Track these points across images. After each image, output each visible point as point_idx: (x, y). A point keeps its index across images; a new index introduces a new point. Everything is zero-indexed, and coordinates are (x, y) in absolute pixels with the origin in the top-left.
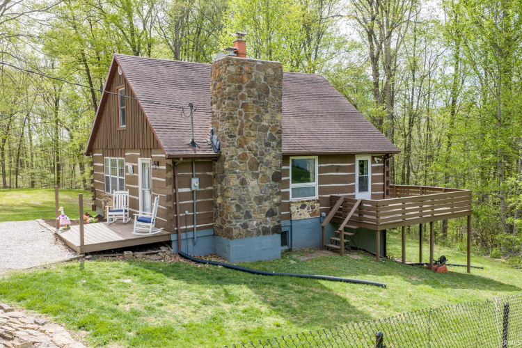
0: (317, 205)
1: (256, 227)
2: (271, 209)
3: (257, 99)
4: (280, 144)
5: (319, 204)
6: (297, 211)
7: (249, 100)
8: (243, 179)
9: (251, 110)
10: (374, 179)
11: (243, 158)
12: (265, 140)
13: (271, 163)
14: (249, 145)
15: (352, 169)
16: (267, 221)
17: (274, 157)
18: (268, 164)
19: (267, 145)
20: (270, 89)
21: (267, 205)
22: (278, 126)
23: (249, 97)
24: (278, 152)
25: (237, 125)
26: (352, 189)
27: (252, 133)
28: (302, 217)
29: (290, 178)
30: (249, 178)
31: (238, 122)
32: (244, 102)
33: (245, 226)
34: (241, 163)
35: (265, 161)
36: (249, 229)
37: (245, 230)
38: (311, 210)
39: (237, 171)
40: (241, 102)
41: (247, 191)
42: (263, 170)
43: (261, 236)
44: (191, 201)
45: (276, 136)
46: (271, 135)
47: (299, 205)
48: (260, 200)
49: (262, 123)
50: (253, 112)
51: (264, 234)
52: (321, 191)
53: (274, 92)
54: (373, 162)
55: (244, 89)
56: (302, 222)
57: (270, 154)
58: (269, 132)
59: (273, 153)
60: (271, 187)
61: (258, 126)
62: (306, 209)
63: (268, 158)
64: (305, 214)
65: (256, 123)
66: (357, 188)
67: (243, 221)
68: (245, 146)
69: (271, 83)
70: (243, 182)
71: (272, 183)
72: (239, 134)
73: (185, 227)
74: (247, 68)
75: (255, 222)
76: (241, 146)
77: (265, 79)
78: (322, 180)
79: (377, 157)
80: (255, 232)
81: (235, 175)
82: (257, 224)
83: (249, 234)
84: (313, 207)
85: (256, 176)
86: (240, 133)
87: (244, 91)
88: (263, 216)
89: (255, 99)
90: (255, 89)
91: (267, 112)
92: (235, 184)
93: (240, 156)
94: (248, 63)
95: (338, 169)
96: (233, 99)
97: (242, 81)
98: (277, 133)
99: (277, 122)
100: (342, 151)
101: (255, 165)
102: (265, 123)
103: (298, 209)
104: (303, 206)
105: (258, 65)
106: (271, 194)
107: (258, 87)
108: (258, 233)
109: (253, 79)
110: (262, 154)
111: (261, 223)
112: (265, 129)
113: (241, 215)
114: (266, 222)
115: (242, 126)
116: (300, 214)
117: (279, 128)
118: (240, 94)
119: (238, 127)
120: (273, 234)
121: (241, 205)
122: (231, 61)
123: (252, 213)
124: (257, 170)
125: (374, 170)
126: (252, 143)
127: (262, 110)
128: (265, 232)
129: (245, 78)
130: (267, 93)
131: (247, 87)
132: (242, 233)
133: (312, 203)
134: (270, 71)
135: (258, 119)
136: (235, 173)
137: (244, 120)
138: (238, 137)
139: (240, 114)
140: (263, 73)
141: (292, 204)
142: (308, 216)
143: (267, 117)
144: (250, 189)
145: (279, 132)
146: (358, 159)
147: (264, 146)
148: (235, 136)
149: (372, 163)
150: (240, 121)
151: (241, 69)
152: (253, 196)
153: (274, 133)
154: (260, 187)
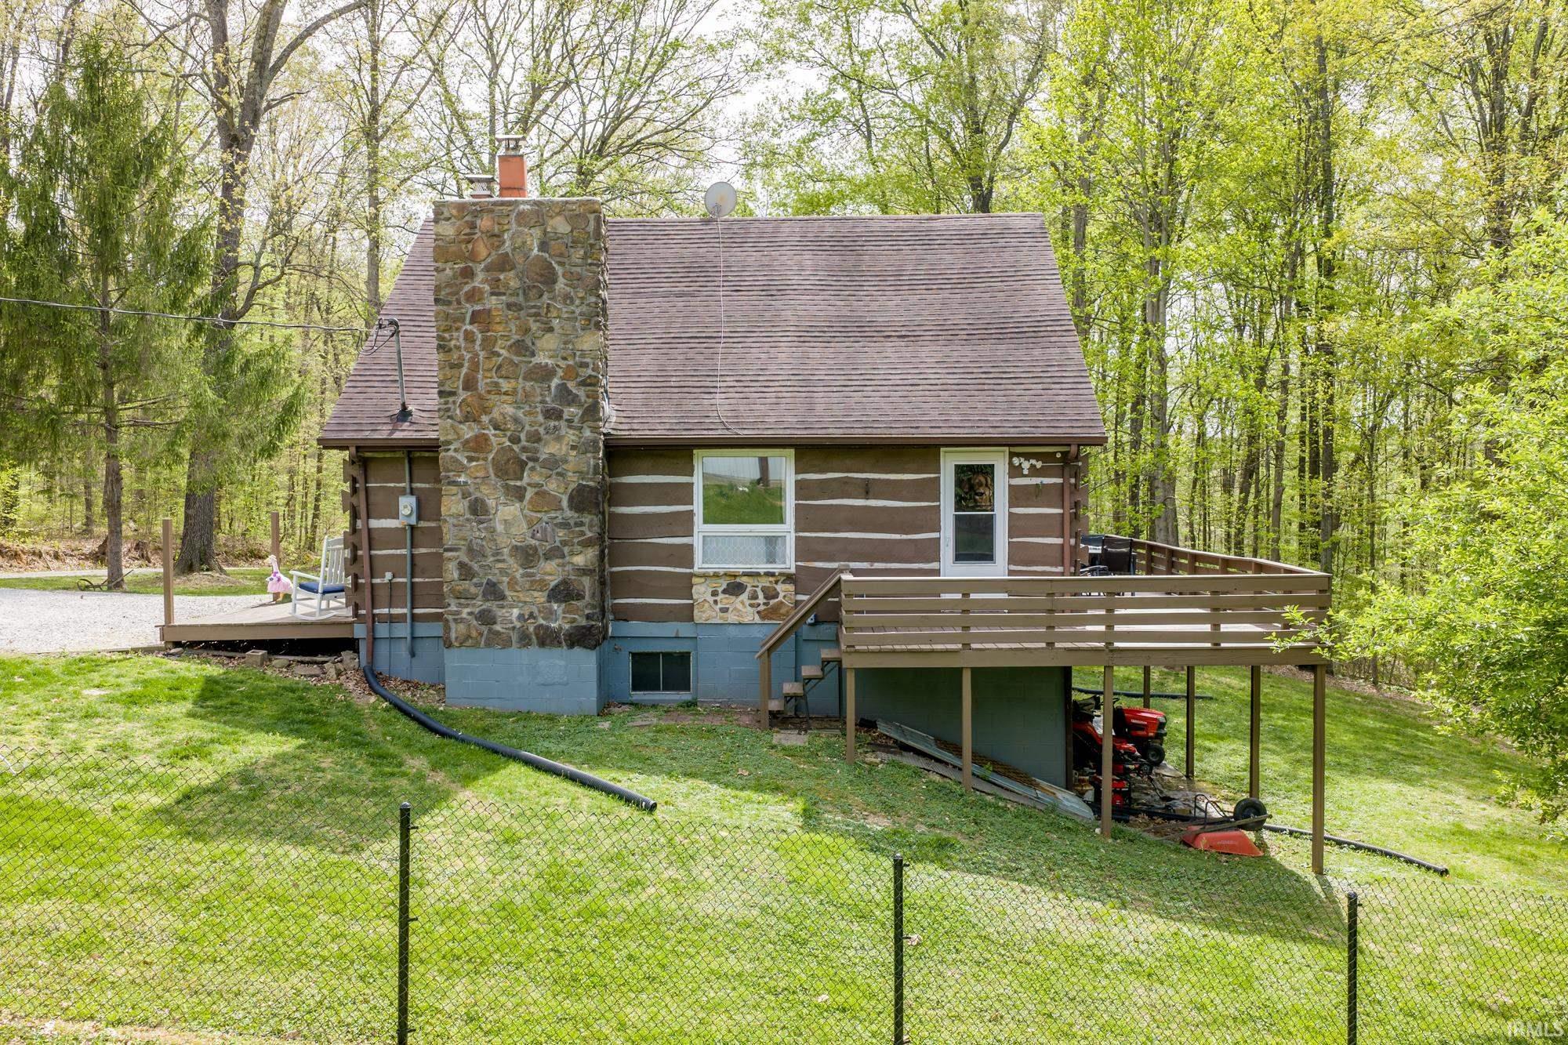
0: (784, 589)
1: (518, 625)
2: (565, 582)
3: (521, 298)
4: (592, 412)
6: (711, 599)
7: (492, 302)
8: (476, 499)
9: (499, 328)
11: (479, 445)
12: (543, 402)
13: (566, 462)
14: (496, 414)
15: (931, 490)
16: (551, 612)
17: (573, 448)
18: (553, 464)
19: (552, 414)
20: (559, 270)
21: (551, 571)
22: (585, 365)
23: (493, 294)
24: (587, 433)
25: (460, 366)
26: (931, 551)
27: (505, 385)
28: (732, 618)
29: (698, 507)
30: (492, 496)
31: (461, 358)
32: (478, 308)
33: (486, 618)
34: (470, 459)
35: (543, 457)
36: (498, 627)
37: (485, 629)
38: (761, 599)
39: (462, 479)
40: (469, 308)
41: (492, 531)
42: (537, 479)
43: (534, 649)
44: (404, 551)
45: (581, 393)
46: (563, 389)
47: (723, 584)
48: (527, 556)
49: (535, 360)
50: (506, 331)
51: (542, 644)
53: (574, 279)
54: (1015, 472)
55: (480, 276)
56: (733, 632)
57: (559, 439)
58: (555, 382)
59: (571, 436)
60: (565, 525)
61: (524, 368)
62: (744, 597)
63: (550, 449)
65: (516, 359)
66: (947, 550)
67: (480, 605)
68: (485, 419)
69: (561, 255)
70: (478, 509)
71: (569, 513)
72: (466, 388)
73: (386, 611)
74: (489, 223)
75: (516, 612)
76: (468, 418)
77: (543, 246)
79: (1028, 456)
80: (515, 637)
81: (454, 489)
82: (521, 617)
83: (496, 640)
84: (770, 594)
85: (519, 494)
86: (469, 384)
87: (479, 281)
88: (541, 597)
89: (513, 299)
90: (512, 274)
91: (551, 330)
92: (453, 510)
93: (467, 441)
94: (492, 211)
95: (868, 489)
96: (449, 303)
97: (473, 257)
98: (583, 383)
99: (583, 356)
101: (512, 467)
102: (542, 359)
104: (735, 589)
105: (521, 214)
106: (564, 543)
107: (520, 267)
108: (525, 640)
109: (507, 246)
110: (536, 438)
111: (531, 615)
112: (544, 374)
113: (473, 590)
114: (550, 614)
115: (475, 366)
116: (724, 610)
117: (590, 372)
118: (467, 288)
119: (464, 370)
120: (571, 646)
121: (476, 567)
122: (445, 210)
123: (504, 587)
124: (521, 479)
125: (1018, 496)
126: (505, 409)
127: (534, 327)
128: (547, 639)
129: (482, 250)
130: (550, 279)
131: (487, 269)
132: (474, 634)
134: (560, 225)
135: (522, 348)
136: (455, 483)
137: (482, 354)
138: (463, 395)
139: (469, 337)
140: (537, 232)
142: (750, 616)
143: (549, 342)
144: (500, 528)
145: (591, 383)
146: (949, 462)
147: (541, 418)
148: (453, 394)
149: (1011, 476)
150: (468, 356)
151: (473, 226)
152: (505, 543)
153: (571, 385)
154: (530, 525)
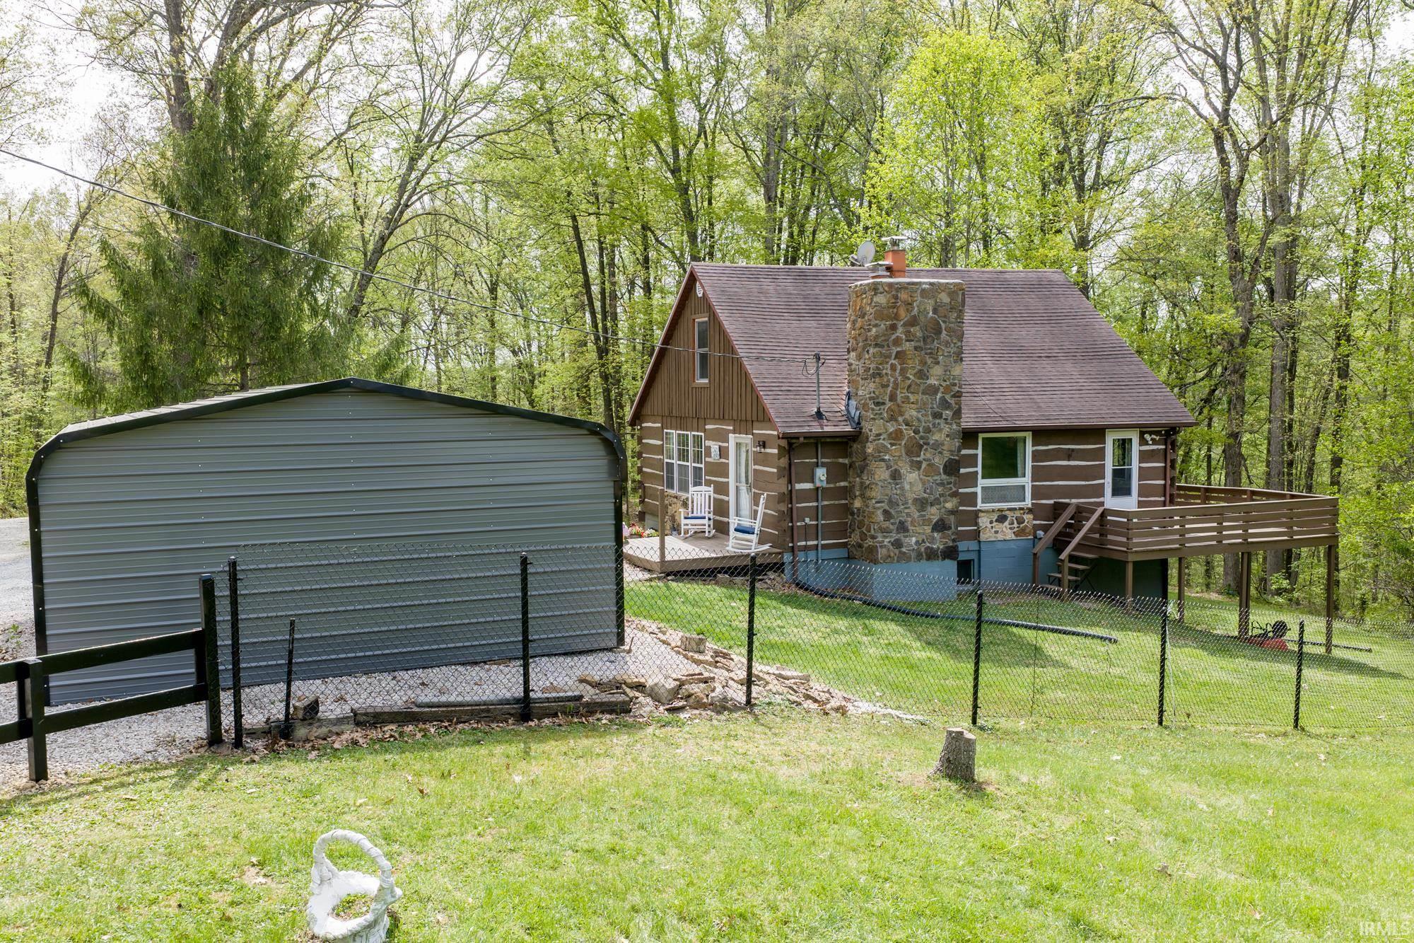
0: (1028, 517)
1: (916, 547)
2: (941, 520)
3: (922, 344)
4: (958, 414)
5: (1031, 516)
6: (990, 526)
7: (907, 346)
8: (896, 470)
9: (910, 362)
10: (1143, 474)
11: (896, 436)
12: (932, 408)
13: (943, 445)
14: (907, 416)
15: (1100, 454)
16: (933, 538)
17: (948, 436)
18: (937, 446)
19: (937, 415)
20: (943, 325)
21: (934, 513)
22: (955, 385)
23: (907, 341)
24: (954, 427)
25: (888, 386)
26: (1099, 491)
27: (912, 398)
28: (1000, 537)
29: (979, 469)
30: (904, 468)
31: (889, 381)
32: (899, 349)
33: (897, 544)
34: (892, 445)
35: (932, 442)
36: (904, 550)
37: (897, 551)
38: (1016, 525)
39: (887, 457)
40: (895, 350)
41: (902, 489)
42: (928, 456)
43: (924, 561)
44: (815, 504)
45: (952, 401)
46: (943, 400)
47: (995, 517)
48: (922, 504)
49: (929, 382)
50: (914, 364)
51: (929, 558)
52: (1037, 493)
53: (949, 330)
54: (1143, 442)
55: (900, 329)
56: (999, 546)
57: (941, 430)
58: (939, 395)
59: (946, 429)
60: (942, 484)
61: (922, 387)
62: (1006, 523)
63: (936, 437)
64: (1006, 532)
65: (918, 381)
66: (1108, 490)
67: (894, 536)
68: (900, 419)
69: (945, 317)
70: (896, 476)
71: (944, 477)
72: (891, 400)
73: (804, 543)
74: (906, 296)
75: (914, 539)
76: (892, 418)
77: (935, 311)
78: (1037, 474)
79: (1151, 433)
80: (913, 555)
81: (883, 464)
82: (917, 543)
83: (903, 557)
84: (1020, 521)
85: (918, 465)
86: (893, 398)
87: (900, 332)
88: (928, 529)
89: (918, 344)
90: (918, 328)
91: (938, 363)
92: (882, 477)
93: (891, 433)
94: (906, 288)
95: (1070, 455)
96: (882, 346)
97: (896, 317)
98: (954, 396)
99: (954, 379)
100: (1076, 423)
101: (915, 449)
102: (933, 381)
103: (991, 522)
104: (1002, 519)
105: (923, 290)
106: (941, 495)
107: (922, 324)
108: (919, 557)
109: (915, 311)
110: (928, 430)
111: (923, 541)
112: (933, 390)
113: (891, 527)
114: (933, 540)
115: (896, 385)
116: (996, 532)
117: (957, 388)
118: (894, 337)
119: (890, 389)
120: (944, 559)
121: (893, 512)
122: (880, 287)
123: (908, 524)
124: (919, 456)
125: (1144, 457)
126: (912, 413)
127: (929, 361)
128: (931, 555)
129: (902, 313)
130: (938, 331)
131: (904, 325)
132: (892, 555)
133: (1018, 514)
134: (945, 298)
135: (922, 375)
136: (883, 460)
137: (899, 378)
138: (889, 404)
139: (893, 368)
140: (931, 302)
141: (981, 514)
142: (1010, 535)
143: (937, 370)
144: (907, 487)
145: (958, 395)
146: (1110, 438)
147: (930, 418)
148: (884, 404)
149: (1141, 445)
150: (892, 380)
151: (896, 297)
152: (911, 496)
153: (948, 397)
154: (924, 483)
